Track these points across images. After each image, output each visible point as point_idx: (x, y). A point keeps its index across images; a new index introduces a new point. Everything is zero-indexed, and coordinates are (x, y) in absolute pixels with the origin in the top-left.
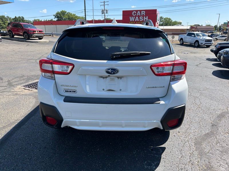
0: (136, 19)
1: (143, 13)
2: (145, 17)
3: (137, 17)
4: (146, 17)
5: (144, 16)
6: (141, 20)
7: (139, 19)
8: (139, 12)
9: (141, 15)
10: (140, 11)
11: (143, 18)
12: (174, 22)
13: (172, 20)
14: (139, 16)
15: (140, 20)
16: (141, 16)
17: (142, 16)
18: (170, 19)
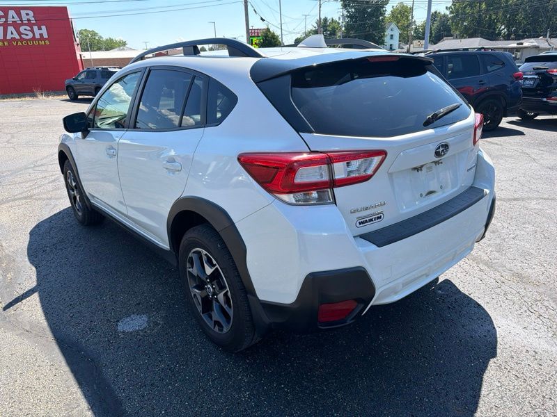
0: (9, 33)
1: (28, 16)
2: (35, 28)
3: (10, 29)
4: (40, 29)
5: (34, 24)
6: (27, 35)
7: (20, 34)
8: (11, 13)
9: (22, 21)
10: (18, 10)
11: (32, 31)
12: (107, 40)
13: (100, 35)
14: (16, 26)
15: (23, 36)
16: (23, 24)
17: (25, 24)
18: (94, 34)
